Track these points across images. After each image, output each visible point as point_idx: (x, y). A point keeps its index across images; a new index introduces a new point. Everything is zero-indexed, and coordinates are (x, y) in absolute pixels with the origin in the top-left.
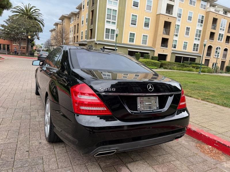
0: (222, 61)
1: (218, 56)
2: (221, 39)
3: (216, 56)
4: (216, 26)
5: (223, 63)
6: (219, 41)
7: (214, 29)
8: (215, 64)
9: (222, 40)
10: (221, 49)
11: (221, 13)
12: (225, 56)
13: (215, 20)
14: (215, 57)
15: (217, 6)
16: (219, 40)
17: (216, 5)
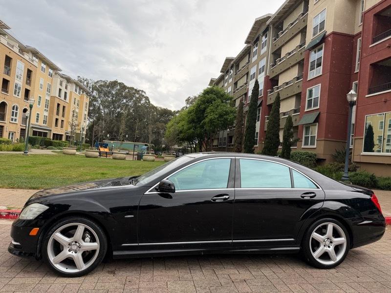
0: (21, 129)
1: (15, 120)
2: (18, 93)
3: (12, 120)
4: (10, 70)
5: (23, 131)
6: (16, 96)
7: (8, 73)
8: (12, 134)
9: (20, 94)
10: (18, 110)
11: (16, 50)
12: (25, 120)
13: (8, 60)
14: (11, 122)
15: (7, 37)
16: (15, 93)
17: (6, 34)
